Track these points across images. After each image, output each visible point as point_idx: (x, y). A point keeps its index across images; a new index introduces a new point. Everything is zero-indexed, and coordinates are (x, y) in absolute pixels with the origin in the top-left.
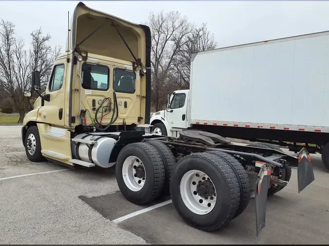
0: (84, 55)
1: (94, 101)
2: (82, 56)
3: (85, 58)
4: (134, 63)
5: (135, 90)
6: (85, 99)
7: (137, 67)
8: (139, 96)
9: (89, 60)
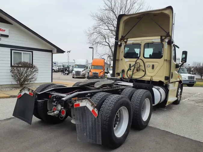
1: (130, 65)
2: (124, 41)
3: (126, 42)
4: (161, 37)
5: (162, 56)
6: (125, 64)
7: (164, 39)
8: (167, 60)
9: (128, 42)
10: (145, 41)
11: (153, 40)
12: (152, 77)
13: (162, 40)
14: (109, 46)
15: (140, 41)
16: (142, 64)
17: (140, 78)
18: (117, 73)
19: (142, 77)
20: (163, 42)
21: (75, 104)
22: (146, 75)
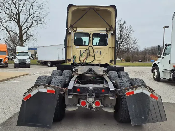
0: (75, 29)
1: (81, 51)
2: (74, 30)
3: (75, 31)
4: (106, 29)
5: (107, 44)
6: (76, 50)
7: (109, 31)
8: (111, 47)
9: (77, 31)
10: (93, 31)
11: (100, 31)
12: (100, 61)
13: (107, 31)
14: (7, 30)
15: (89, 31)
16: (91, 50)
17: (90, 62)
18: (68, 59)
19: (92, 61)
20: (108, 33)
21: (127, 92)
22: (95, 60)
